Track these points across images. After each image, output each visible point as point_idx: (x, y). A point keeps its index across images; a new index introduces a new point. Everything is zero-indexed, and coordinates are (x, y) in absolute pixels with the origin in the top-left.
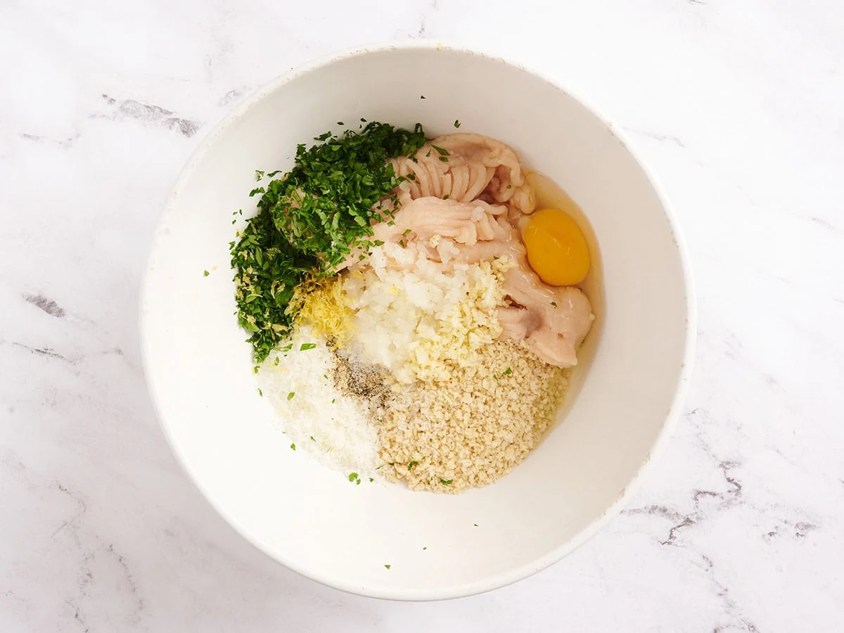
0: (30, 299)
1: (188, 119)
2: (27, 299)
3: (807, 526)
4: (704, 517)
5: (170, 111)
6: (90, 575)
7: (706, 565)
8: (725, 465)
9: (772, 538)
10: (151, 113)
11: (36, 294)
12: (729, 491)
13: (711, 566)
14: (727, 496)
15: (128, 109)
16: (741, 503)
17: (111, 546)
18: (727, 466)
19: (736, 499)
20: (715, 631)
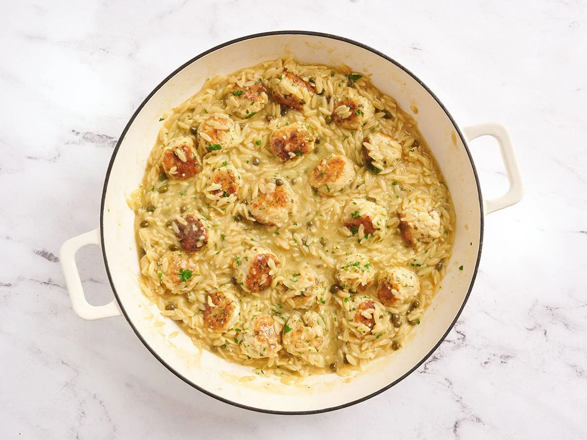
0: (38, 253)
2: (36, 253)
3: (508, 357)
4: (444, 355)
5: (112, 137)
6: (83, 413)
7: (448, 384)
9: (486, 365)
10: (101, 139)
11: (41, 249)
12: (459, 339)
13: (451, 384)
14: (457, 342)
15: (88, 137)
16: (466, 345)
17: (95, 395)
19: (463, 343)
20: (456, 423)
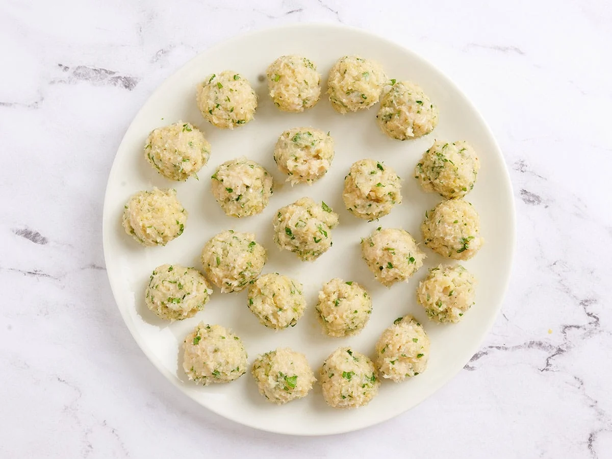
0: (19, 233)
1: (128, 76)
2: (16, 233)
4: (572, 346)
5: (113, 71)
6: (90, 446)
7: (578, 384)
8: (584, 303)
10: (99, 75)
11: (23, 228)
12: (590, 323)
13: (582, 384)
14: (588, 327)
15: (81, 73)
16: (600, 331)
17: (104, 422)
18: (586, 304)
19: (596, 329)
20: (591, 436)
